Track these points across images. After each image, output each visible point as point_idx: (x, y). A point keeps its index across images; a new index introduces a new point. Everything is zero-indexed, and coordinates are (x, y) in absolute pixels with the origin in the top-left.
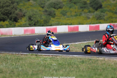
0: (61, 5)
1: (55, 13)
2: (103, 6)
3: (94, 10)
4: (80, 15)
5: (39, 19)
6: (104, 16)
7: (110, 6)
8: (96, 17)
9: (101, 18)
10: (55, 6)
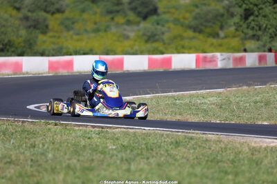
0: (62, 5)
1: (47, 23)
2: (160, 11)
3: (138, 19)
4: (105, 31)
5: (13, 38)
6: (163, 33)
7: (177, 9)
8: (144, 35)
9: (157, 37)
10: (46, 6)
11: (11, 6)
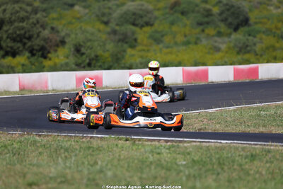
0: (150, 18)
1: (136, 36)
2: (251, 21)
3: (229, 31)
4: (196, 43)
5: (100, 52)
6: (255, 44)
7: (269, 19)
8: (235, 46)
9: (249, 48)
10: (135, 19)
11: (99, 20)
